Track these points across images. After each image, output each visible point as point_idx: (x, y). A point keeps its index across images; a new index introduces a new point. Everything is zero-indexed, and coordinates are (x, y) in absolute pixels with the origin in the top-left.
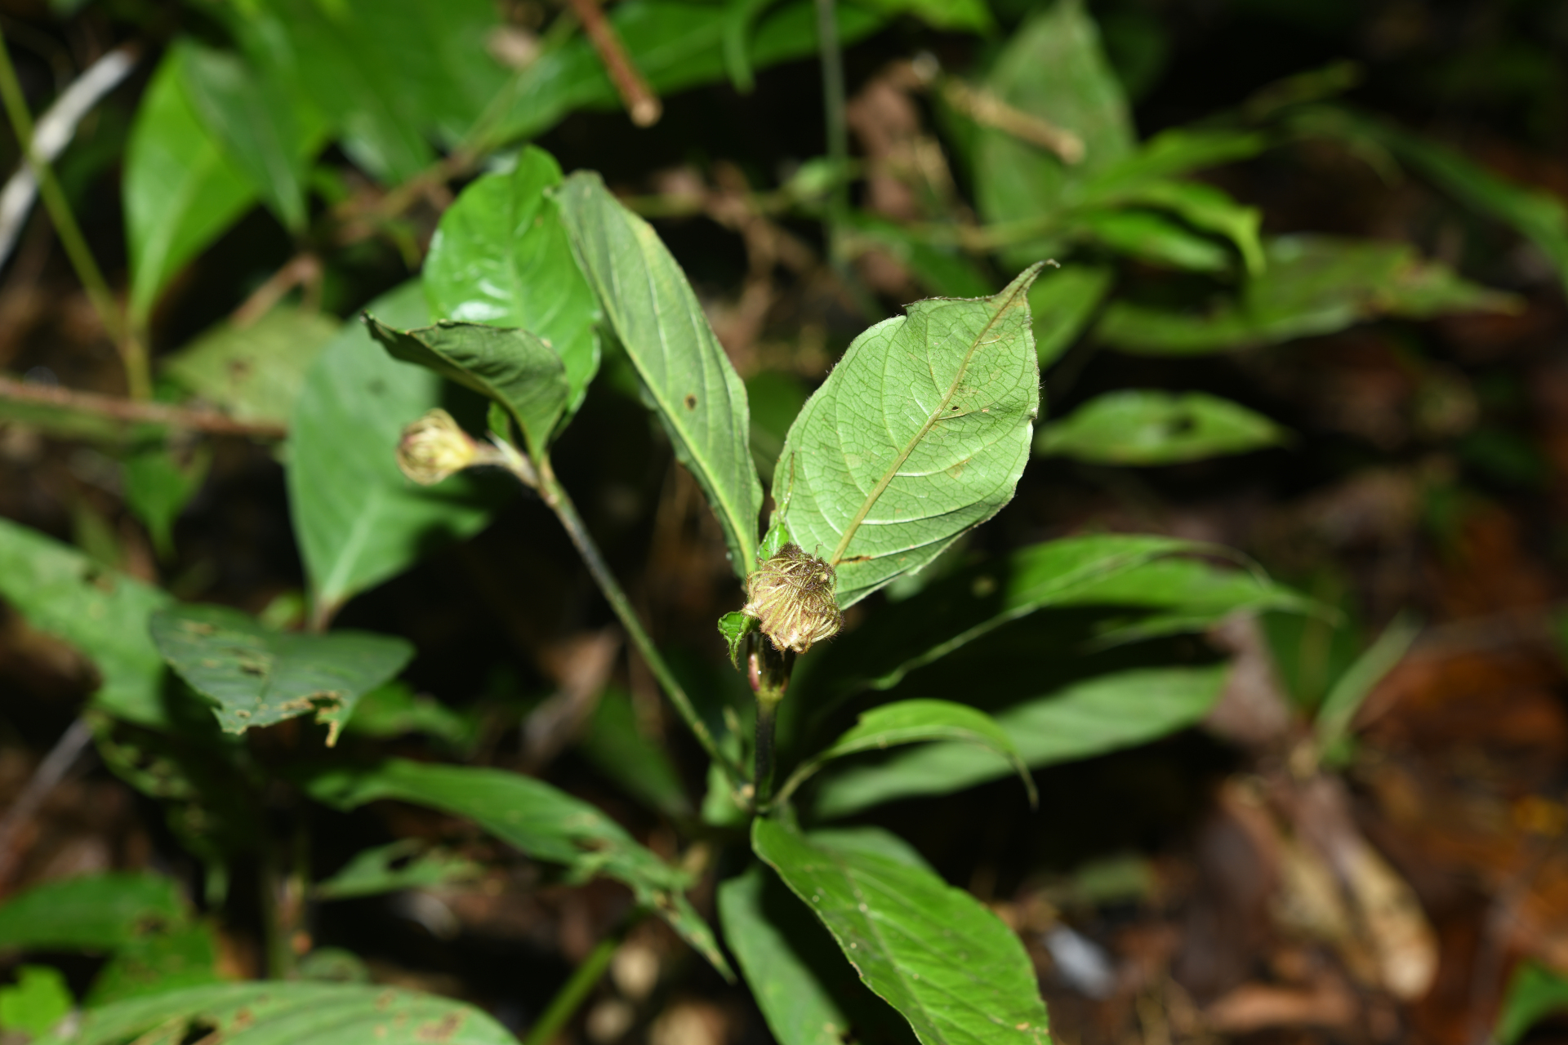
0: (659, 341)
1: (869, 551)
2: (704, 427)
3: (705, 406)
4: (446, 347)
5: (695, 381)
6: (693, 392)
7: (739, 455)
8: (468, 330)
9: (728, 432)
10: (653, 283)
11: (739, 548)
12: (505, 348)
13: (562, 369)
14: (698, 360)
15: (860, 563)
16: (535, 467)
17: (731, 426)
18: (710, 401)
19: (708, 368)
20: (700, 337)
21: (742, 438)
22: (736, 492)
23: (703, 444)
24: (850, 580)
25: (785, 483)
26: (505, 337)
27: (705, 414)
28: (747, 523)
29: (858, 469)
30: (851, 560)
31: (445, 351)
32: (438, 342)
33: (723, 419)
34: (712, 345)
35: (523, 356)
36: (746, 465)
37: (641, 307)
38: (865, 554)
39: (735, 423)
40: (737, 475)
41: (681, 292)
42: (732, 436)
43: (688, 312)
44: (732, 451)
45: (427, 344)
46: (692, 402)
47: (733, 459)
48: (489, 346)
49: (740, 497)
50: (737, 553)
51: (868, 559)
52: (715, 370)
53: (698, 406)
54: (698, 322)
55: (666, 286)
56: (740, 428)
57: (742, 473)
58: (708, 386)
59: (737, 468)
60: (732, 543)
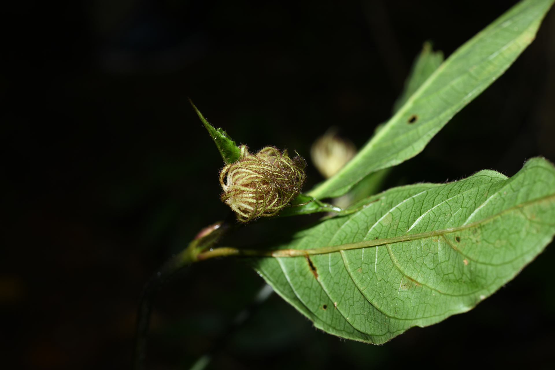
1: (322, 274)
6: (422, 116)
15: (311, 273)
24: (296, 275)
29: (382, 225)
30: (311, 264)
38: (318, 272)
46: (413, 120)
51: (316, 275)
53: (411, 125)
58: (426, 124)
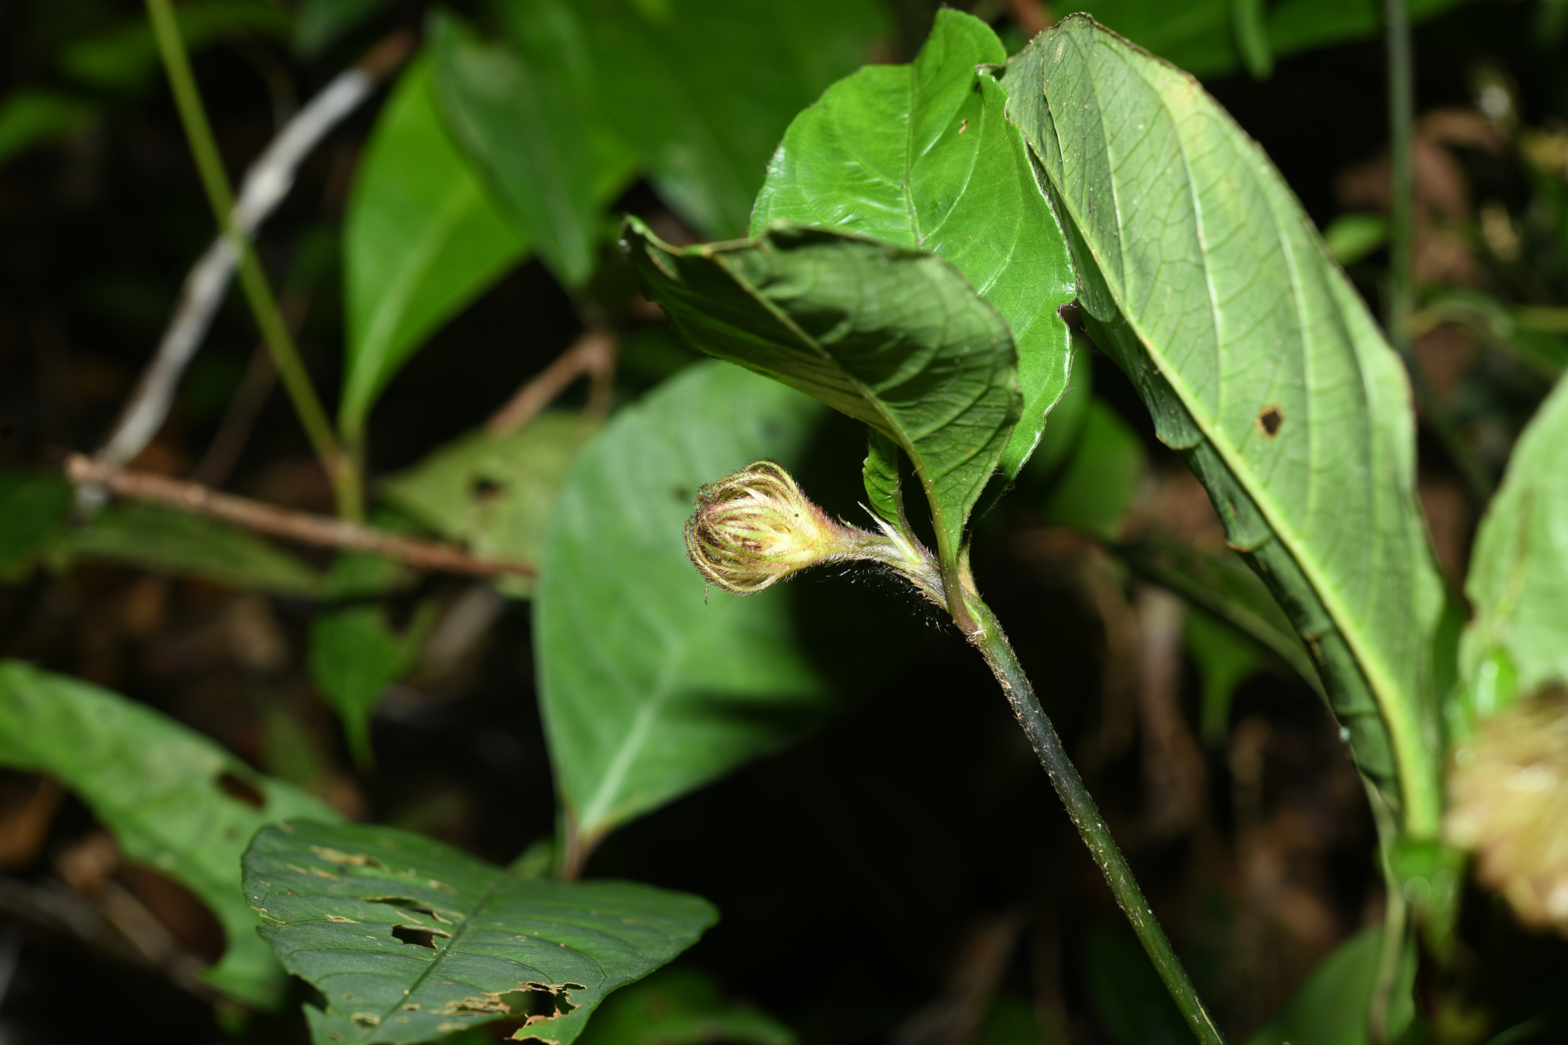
0: (1207, 305)
2: (1300, 469)
3: (1305, 425)
4: (783, 292)
5: (1281, 376)
6: (1274, 400)
7: (1386, 513)
8: (831, 253)
9: (1357, 471)
10: (1195, 190)
11: (1380, 716)
12: (902, 297)
13: (1011, 358)
14: (1290, 331)
16: (945, 571)
17: (1366, 457)
18: (1315, 412)
19: (1317, 347)
20: (1298, 280)
21: (1395, 476)
22: (1374, 596)
23: (1294, 505)
25: (1505, 563)
26: (905, 270)
27: (1306, 441)
28: (1397, 661)
31: (781, 303)
32: (771, 281)
33: (1346, 447)
34: (1327, 290)
35: (938, 320)
36: (1403, 533)
37: (1168, 243)
39: (1378, 447)
40: (1378, 559)
41: (1258, 193)
42: (1368, 479)
43: (1275, 230)
44: (1369, 510)
45: (748, 284)
46: (1271, 422)
47: (1370, 526)
48: (870, 290)
49: (1381, 607)
50: (1371, 726)
52: (1331, 343)
53: (1285, 428)
54: (1296, 249)
55: (1223, 189)
56: (1391, 457)
57: (1389, 553)
58: (1312, 382)
59: (1379, 543)
60: (1360, 704)
